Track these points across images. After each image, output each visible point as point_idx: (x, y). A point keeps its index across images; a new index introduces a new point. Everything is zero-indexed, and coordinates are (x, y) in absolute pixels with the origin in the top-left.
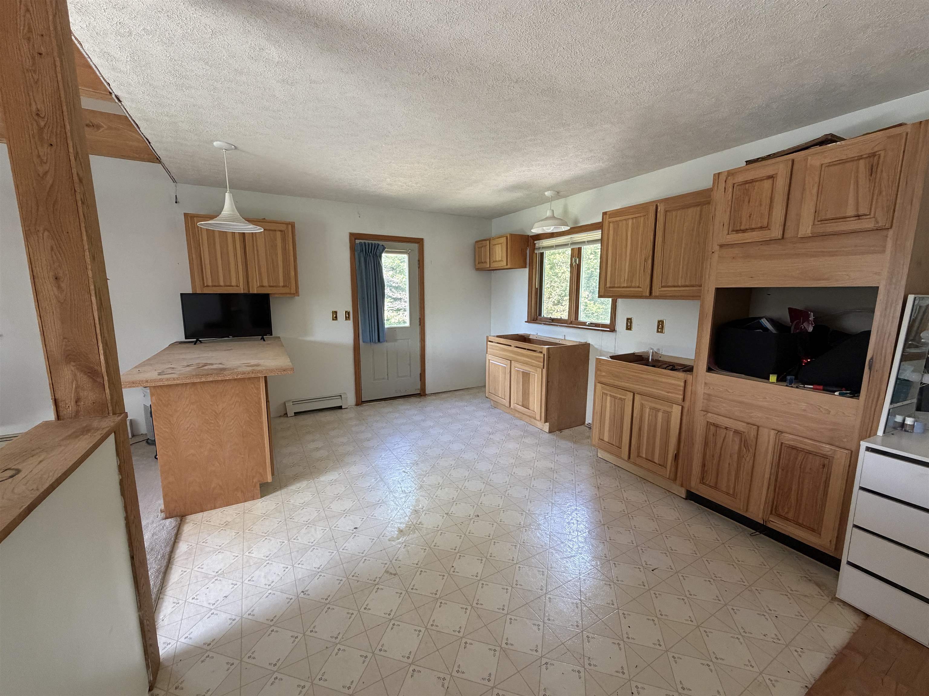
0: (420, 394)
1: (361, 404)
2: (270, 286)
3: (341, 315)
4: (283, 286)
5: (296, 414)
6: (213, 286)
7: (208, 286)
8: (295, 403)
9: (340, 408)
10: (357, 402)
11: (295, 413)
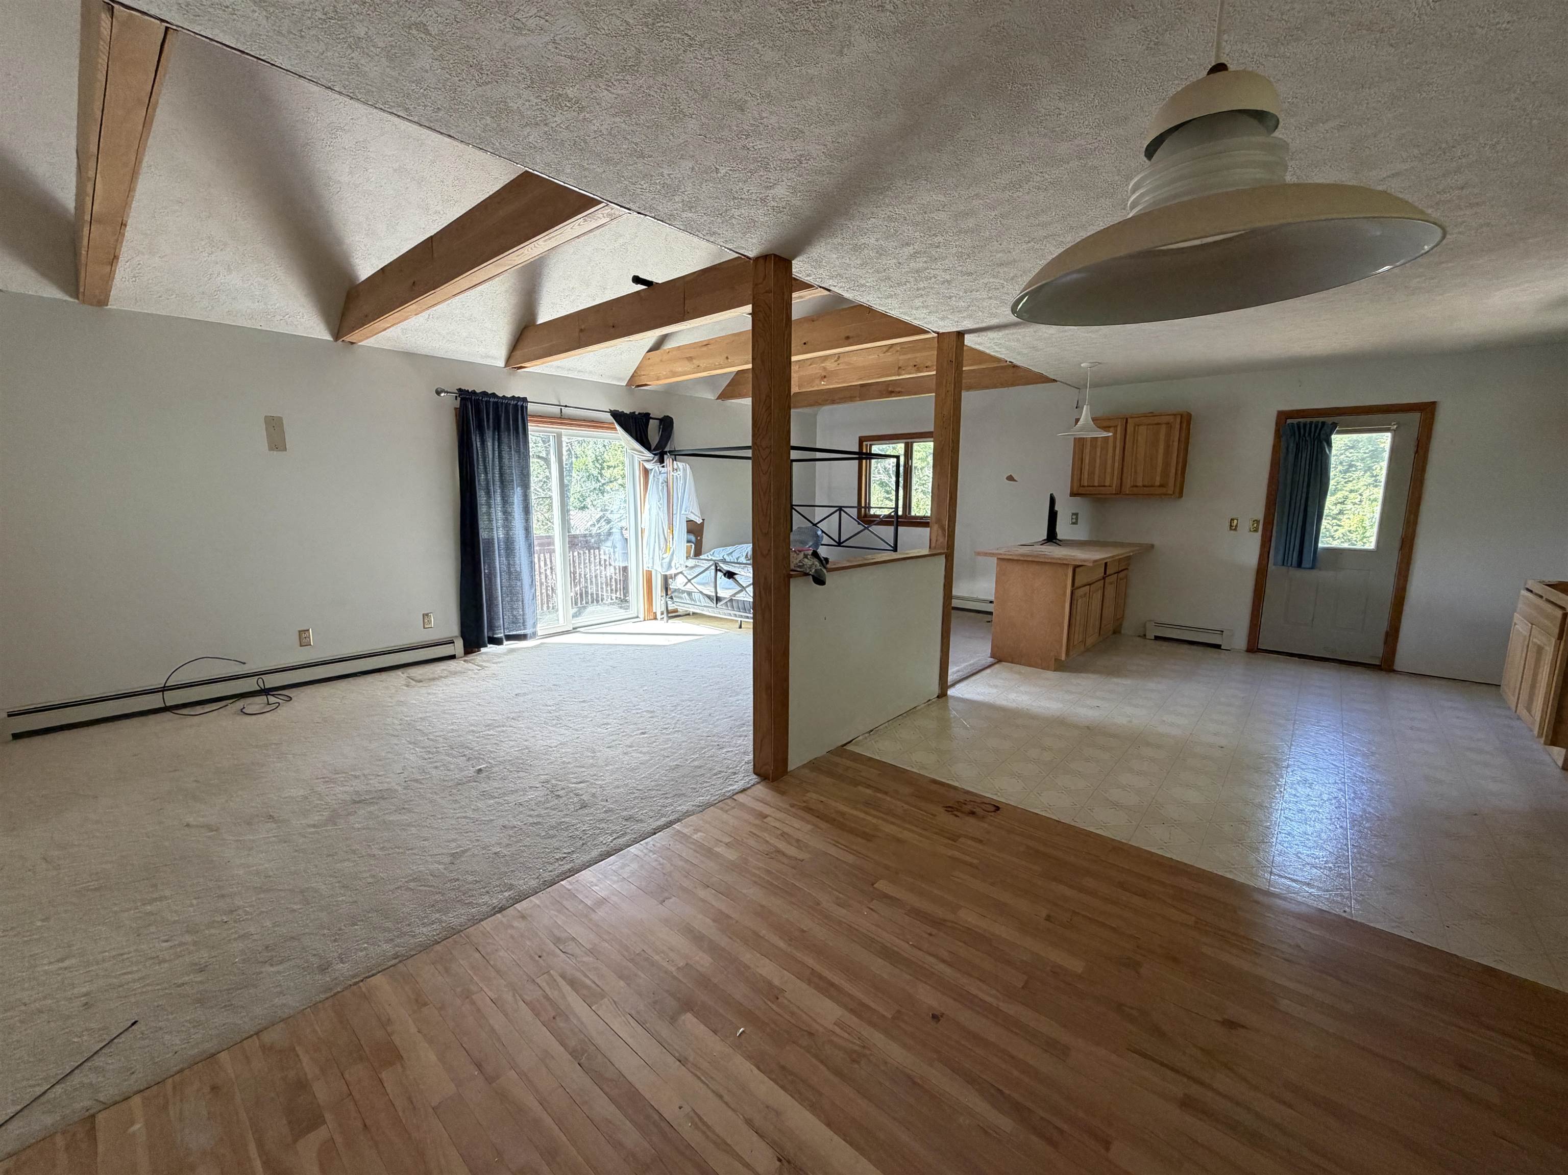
0: (1381, 666)
1: (1256, 652)
2: (1144, 486)
3: (1245, 525)
4: (1160, 486)
5: (1157, 638)
6: (1088, 486)
7: (1083, 486)
8: (1159, 625)
9: (1218, 647)
10: (1248, 648)
11: (1155, 636)
